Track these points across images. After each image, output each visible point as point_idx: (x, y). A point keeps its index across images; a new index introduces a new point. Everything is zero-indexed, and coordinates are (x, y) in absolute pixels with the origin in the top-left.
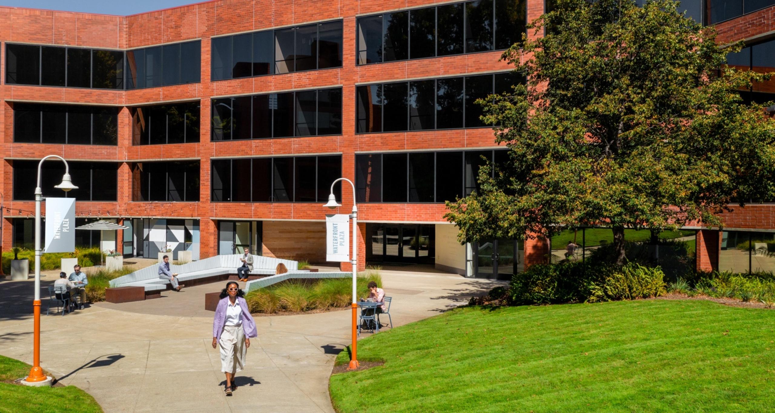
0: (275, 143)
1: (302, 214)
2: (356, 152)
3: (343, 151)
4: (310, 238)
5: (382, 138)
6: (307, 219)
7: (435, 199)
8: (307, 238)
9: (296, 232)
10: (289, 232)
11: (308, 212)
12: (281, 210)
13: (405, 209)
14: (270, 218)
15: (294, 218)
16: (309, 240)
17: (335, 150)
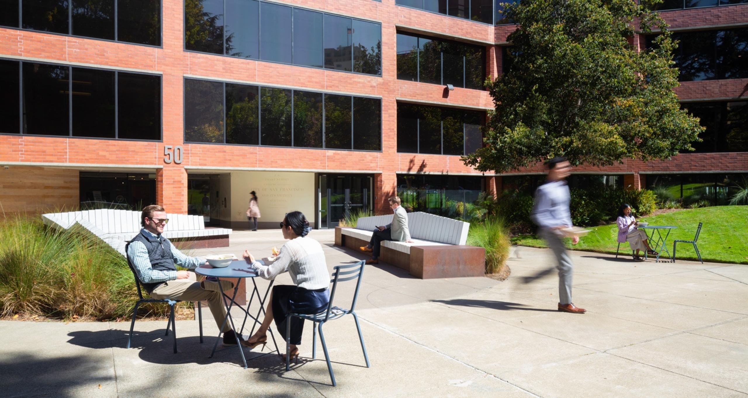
0: (25, 38)
1: (87, 156)
2: (185, 75)
3: (164, 71)
4: (48, 197)
5: (225, 62)
6: (98, 163)
7: (293, 144)
8: (45, 196)
9: (29, 187)
10: (19, 187)
11: (101, 153)
12: (44, 148)
13: (256, 154)
14: (18, 161)
15: (70, 162)
16: (47, 200)
17: (151, 67)
